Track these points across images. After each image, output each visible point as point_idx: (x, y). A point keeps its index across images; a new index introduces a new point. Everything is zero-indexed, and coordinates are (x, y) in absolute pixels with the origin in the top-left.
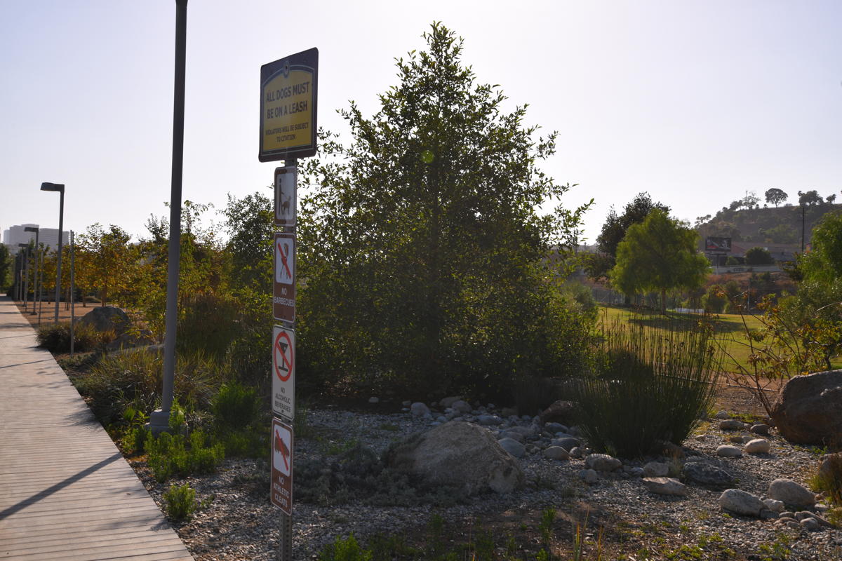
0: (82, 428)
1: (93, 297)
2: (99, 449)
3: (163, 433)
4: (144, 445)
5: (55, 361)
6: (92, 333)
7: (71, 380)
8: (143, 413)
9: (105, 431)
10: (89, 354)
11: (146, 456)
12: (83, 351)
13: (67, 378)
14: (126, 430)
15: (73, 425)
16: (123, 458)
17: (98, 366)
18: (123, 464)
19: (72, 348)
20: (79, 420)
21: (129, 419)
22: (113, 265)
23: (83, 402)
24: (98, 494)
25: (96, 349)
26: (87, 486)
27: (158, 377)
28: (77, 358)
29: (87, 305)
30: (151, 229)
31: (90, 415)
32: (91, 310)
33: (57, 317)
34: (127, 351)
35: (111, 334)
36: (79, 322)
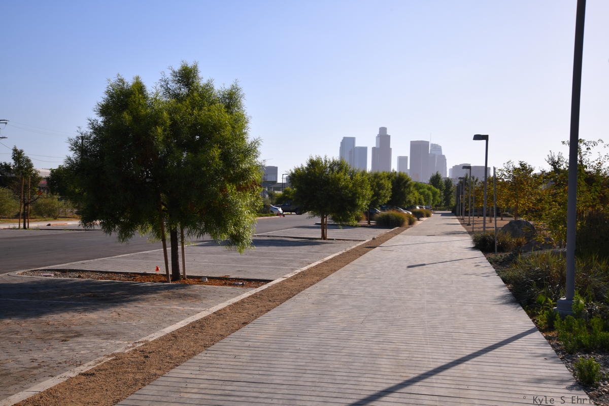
0: (507, 306)
1: (508, 213)
2: (521, 323)
3: (568, 316)
4: (554, 323)
5: (485, 258)
6: (508, 238)
7: (497, 272)
8: (552, 299)
9: (523, 310)
10: (508, 254)
11: (556, 332)
12: (504, 251)
13: (494, 270)
14: (540, 311)
15: (500, 304)
16: (538, 332)
17: (516, 263)
18: (538, 336)
19: (496, 249)
20: (504, 301)
21: (540, 303)
22: (522, 190)
23: (506, 288)
24: (522, 356)
25: (513, 250)
26: (515, 349)
27: (561, 273)
28: (500, 256)
29: (503, 219)
30: (550, 162)
31: (512, 298)
32: (508, 222)
33: (484, 227)
34: (536, 253)
35: (522, 240)
36: (500, 231)
